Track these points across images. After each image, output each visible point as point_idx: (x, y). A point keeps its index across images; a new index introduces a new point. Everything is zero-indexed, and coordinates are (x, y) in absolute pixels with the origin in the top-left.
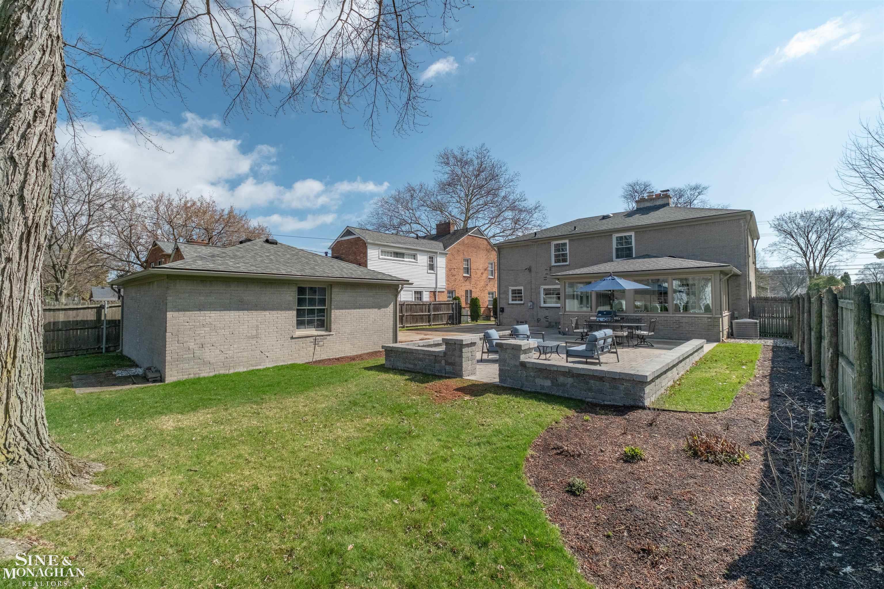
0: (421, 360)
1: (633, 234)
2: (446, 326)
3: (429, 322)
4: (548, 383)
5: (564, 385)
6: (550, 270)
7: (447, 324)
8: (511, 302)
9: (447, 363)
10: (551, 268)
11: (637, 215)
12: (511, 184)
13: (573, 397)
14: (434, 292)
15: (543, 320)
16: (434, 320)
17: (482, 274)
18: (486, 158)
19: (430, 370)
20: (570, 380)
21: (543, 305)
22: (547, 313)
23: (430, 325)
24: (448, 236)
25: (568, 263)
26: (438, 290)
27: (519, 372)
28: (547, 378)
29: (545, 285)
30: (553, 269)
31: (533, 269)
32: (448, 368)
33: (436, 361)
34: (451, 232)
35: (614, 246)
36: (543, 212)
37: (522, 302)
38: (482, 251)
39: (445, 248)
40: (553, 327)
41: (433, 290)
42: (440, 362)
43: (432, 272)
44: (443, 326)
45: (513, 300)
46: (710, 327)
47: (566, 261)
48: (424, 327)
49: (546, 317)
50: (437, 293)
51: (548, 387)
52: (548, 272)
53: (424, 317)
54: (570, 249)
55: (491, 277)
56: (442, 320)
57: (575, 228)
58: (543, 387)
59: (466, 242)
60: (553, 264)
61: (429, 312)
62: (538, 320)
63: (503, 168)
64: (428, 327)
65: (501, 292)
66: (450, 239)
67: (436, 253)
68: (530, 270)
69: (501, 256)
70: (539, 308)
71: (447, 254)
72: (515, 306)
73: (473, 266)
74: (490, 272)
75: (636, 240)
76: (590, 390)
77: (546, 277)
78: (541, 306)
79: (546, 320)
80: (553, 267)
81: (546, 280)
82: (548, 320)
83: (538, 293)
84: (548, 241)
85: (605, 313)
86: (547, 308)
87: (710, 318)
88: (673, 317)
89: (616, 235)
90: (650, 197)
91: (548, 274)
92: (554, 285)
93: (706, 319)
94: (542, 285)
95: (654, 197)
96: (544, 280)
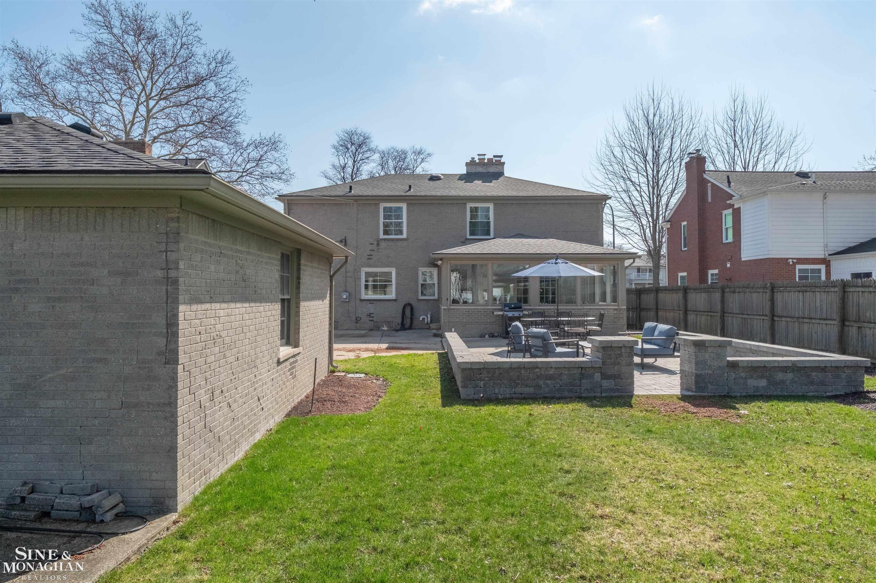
0: (551, 377)
1: (491, 206)
4: (763, 383)
5: (783, 382)
6: (378, 245)
9: (605, 376)
10: (379, 242)
11: (477, 182)
12: (234, 95)
13: (793, 394)
15: (365, 319)
19: (570, 391)
20: (790, 376)
21: (364, 296)
22: (371, 308)
25: (404, 236)
27: (726, 374)
28: (762, 377)
29: (370, 266)
30: (383, 244)
31: (348, 242)
32: (606, 384)
33: (582, 376)
35: (468, 219)
40: (379, 328)
42: (592, 376)
47: (401, 233)
49: (369, 315)
51: (763, 387)
52: (374, 247)
54: (408, 216)
57: (410, 187)
58: (757, 388)
60: (382, 236)
62: (358, 320)
68: (346, 242)
70: (358, 300)
75: (495, 214)
76: (812, 383)
77: (371, 255)
78: (362, 298)
79: (371, 319)
80: (383, 241)
81: (371, 259)
82: (374, 319)
83: (358, 279)
84: (376, 202)
85: (513, 306)
86: (372, 302)
87: (616, 309)
88: (581, 309)
89: (470, 205)
90: (481, 161)
91: (374, 250)
92: (384, 267)
93: (612, 311)
94: (363, 267)
95: (486, 161)
96: (368, 259)
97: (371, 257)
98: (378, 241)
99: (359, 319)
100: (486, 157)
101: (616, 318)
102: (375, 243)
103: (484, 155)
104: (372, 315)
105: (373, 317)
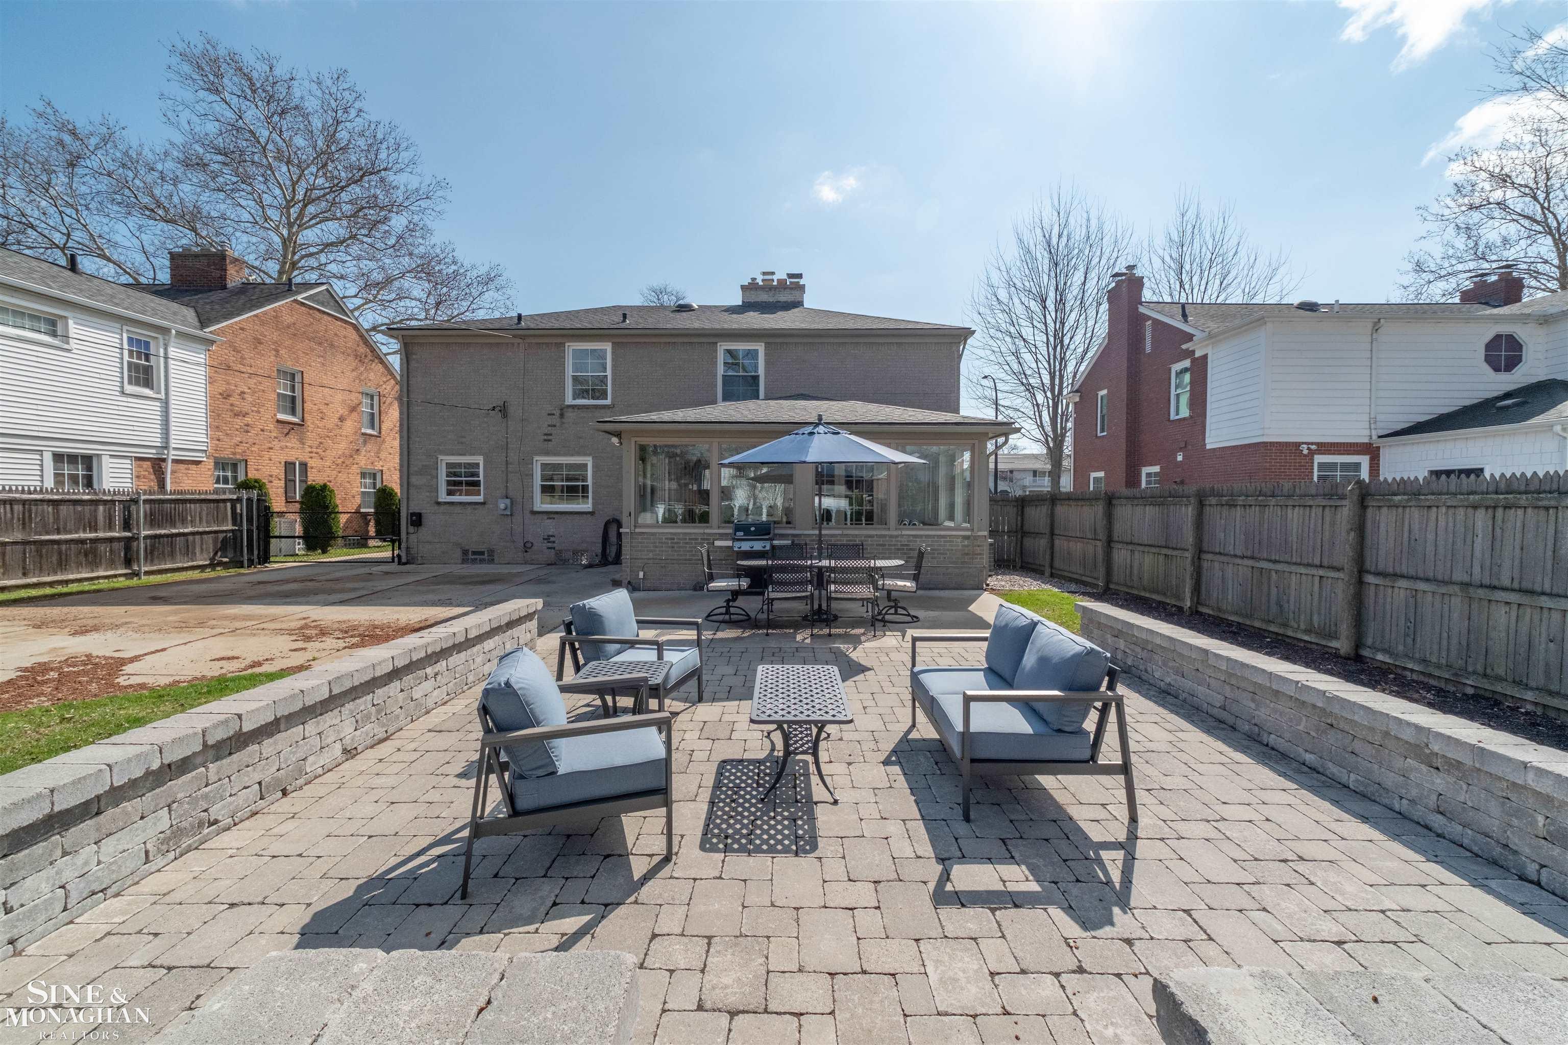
1: (760, 348)
2: (209, 574)
3: (128, 562)
6: (562, 415)
7: (213, 566)
8: (443, 497)
10: (563, 410)
12: (423, 204)
14: (158, 465)
15: (539, 545)
16: (151, 554)
17: (342, 419)
18: (353, 113)
21: (538, 506)
22: (550, 527)
23: (136, 574)
24: (221, 294)
25: (608, 402)
26: (173, 455)
29: (547, 453)
30: (570, 415)
31: (511, 410)
34: (230, 284)
35: (721, 370)
36: (509, 292)
37: (480, 498)
38: (340, 357)
39: (203, 323)
40: (565, 562)
41: (151, 453)
43: (147, 392)
44: (196, 575)
45: (450, 493)
46: (966, 559)
47: (604, 395)
48: (103, 584)
49: (548, 539)
50: (169, 467)
52: (555, 420)
53: (102, 547)
54: (614, 367)
55: (369, 431)
56: (188, 551)
57: (624, 316)
59: (288, 319)
60: (569, 400)
61: (127, 526)
62: (527, 547)
63: (405, 156)
64: (122, 582)
65: (413, 469)
66: (225, 301)
67: (165, 331)
68: (503, 410)
69: (413, 364)
70: (527, 513)
71: (212, 342)
72: (458, 509)
73: (313, 397)
74: (366, 419)
75: (767, 362)
77: (551, 435)
78: (536, 509)
79: (550, 545)
80: (570, 410)
81: (550, 440)
82: (555, 545)
83: (527, 475)
84: (559, 340)
85: (753, 529)
86: (552, 516)
87: (967, 538)
88: (897, 536)
89: (723, 347)
90: (767, 283)
91: (555, 426)
92: (572, 455)
93: (959, 540)
94: (537, 454)
95: (775, 283)
96: (545, 440)
97: (550, 437)
98: (561, 410)
99: (529, 545)
100: (775, 278)
101: (967, 554)
102: (557, 413)
103: (773, 273)
104: (552, 539)
105: (554, 542)
